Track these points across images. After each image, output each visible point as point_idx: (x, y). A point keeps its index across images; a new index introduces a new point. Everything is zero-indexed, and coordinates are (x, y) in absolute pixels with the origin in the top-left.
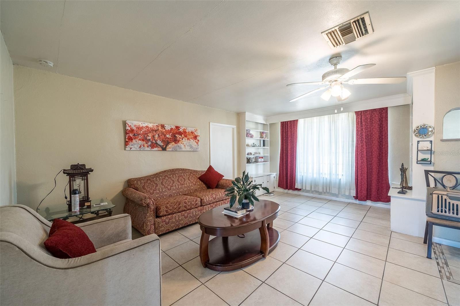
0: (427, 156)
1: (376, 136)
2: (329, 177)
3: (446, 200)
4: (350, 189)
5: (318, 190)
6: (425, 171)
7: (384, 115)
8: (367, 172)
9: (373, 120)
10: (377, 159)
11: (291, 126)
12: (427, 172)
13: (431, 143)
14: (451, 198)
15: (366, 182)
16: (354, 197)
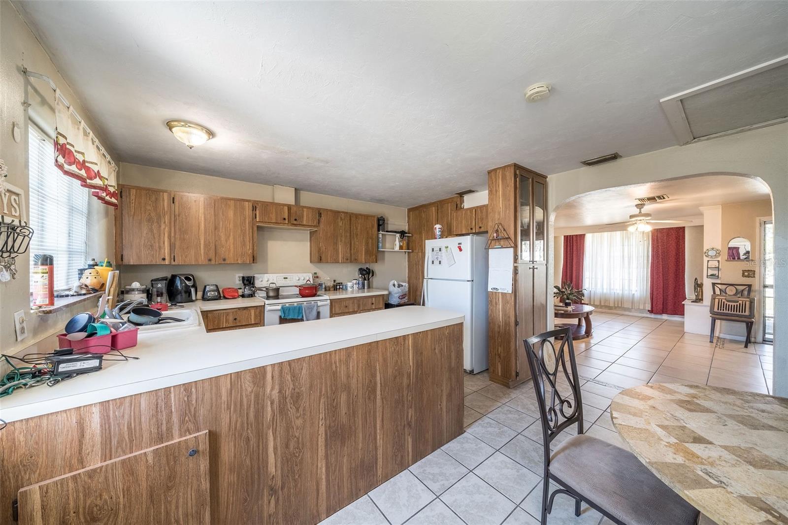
0: (716, 272)
1: (673, 253)
2: (621, 292)
3: (724, 302)
4: (645, 303)
5: (608, 305)
6: (712, 283)
7: (681, 234)
8: (663, 287)
9: (669, 238)
10: (674, 275)
11: (577, 240)
12: (714, 284)
13: (719, 262)
14: (728, 301)
15: (661, 296)
16: (649, 311)
